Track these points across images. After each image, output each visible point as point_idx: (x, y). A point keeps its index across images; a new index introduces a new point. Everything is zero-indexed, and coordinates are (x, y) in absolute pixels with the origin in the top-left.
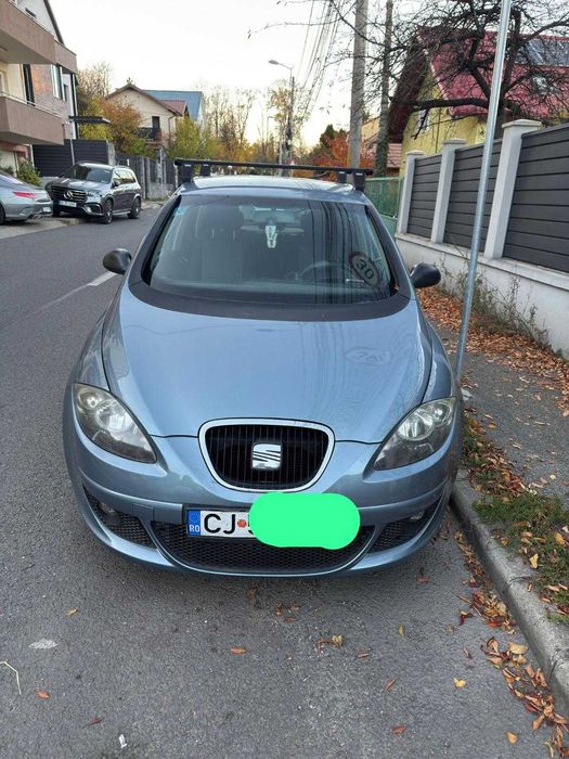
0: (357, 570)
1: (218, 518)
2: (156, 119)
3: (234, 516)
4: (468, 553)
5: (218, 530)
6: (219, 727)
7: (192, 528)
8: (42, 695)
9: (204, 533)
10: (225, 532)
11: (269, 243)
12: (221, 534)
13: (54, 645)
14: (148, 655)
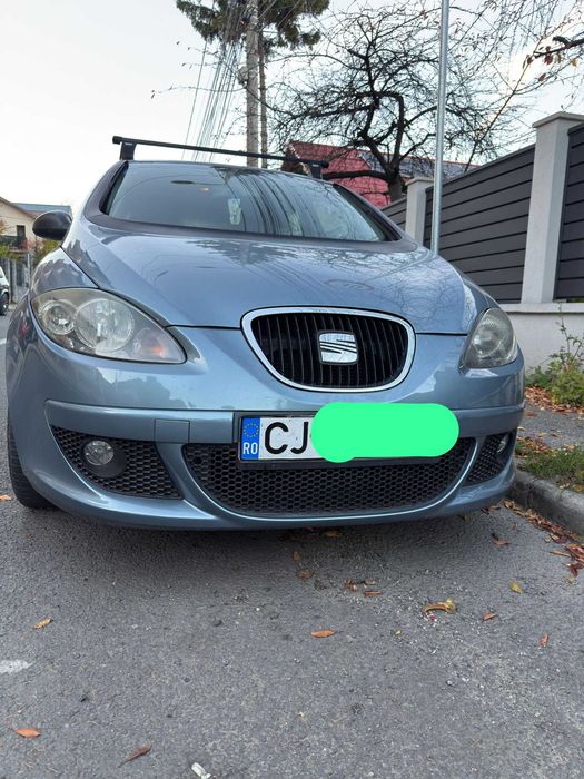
0: (457, 506)
1: (285, 429)
2: (21, 228)
3: (306, 424)
4: (532, 517)
5: (284, 447)
6: (349, 725)
7: (246, 448)
8: (26, 733)
9: (264, 455)
10: (294, 451)
11: (232, 219)
12: (287, 455)
13: (26, 665)
14: (189, 657)
